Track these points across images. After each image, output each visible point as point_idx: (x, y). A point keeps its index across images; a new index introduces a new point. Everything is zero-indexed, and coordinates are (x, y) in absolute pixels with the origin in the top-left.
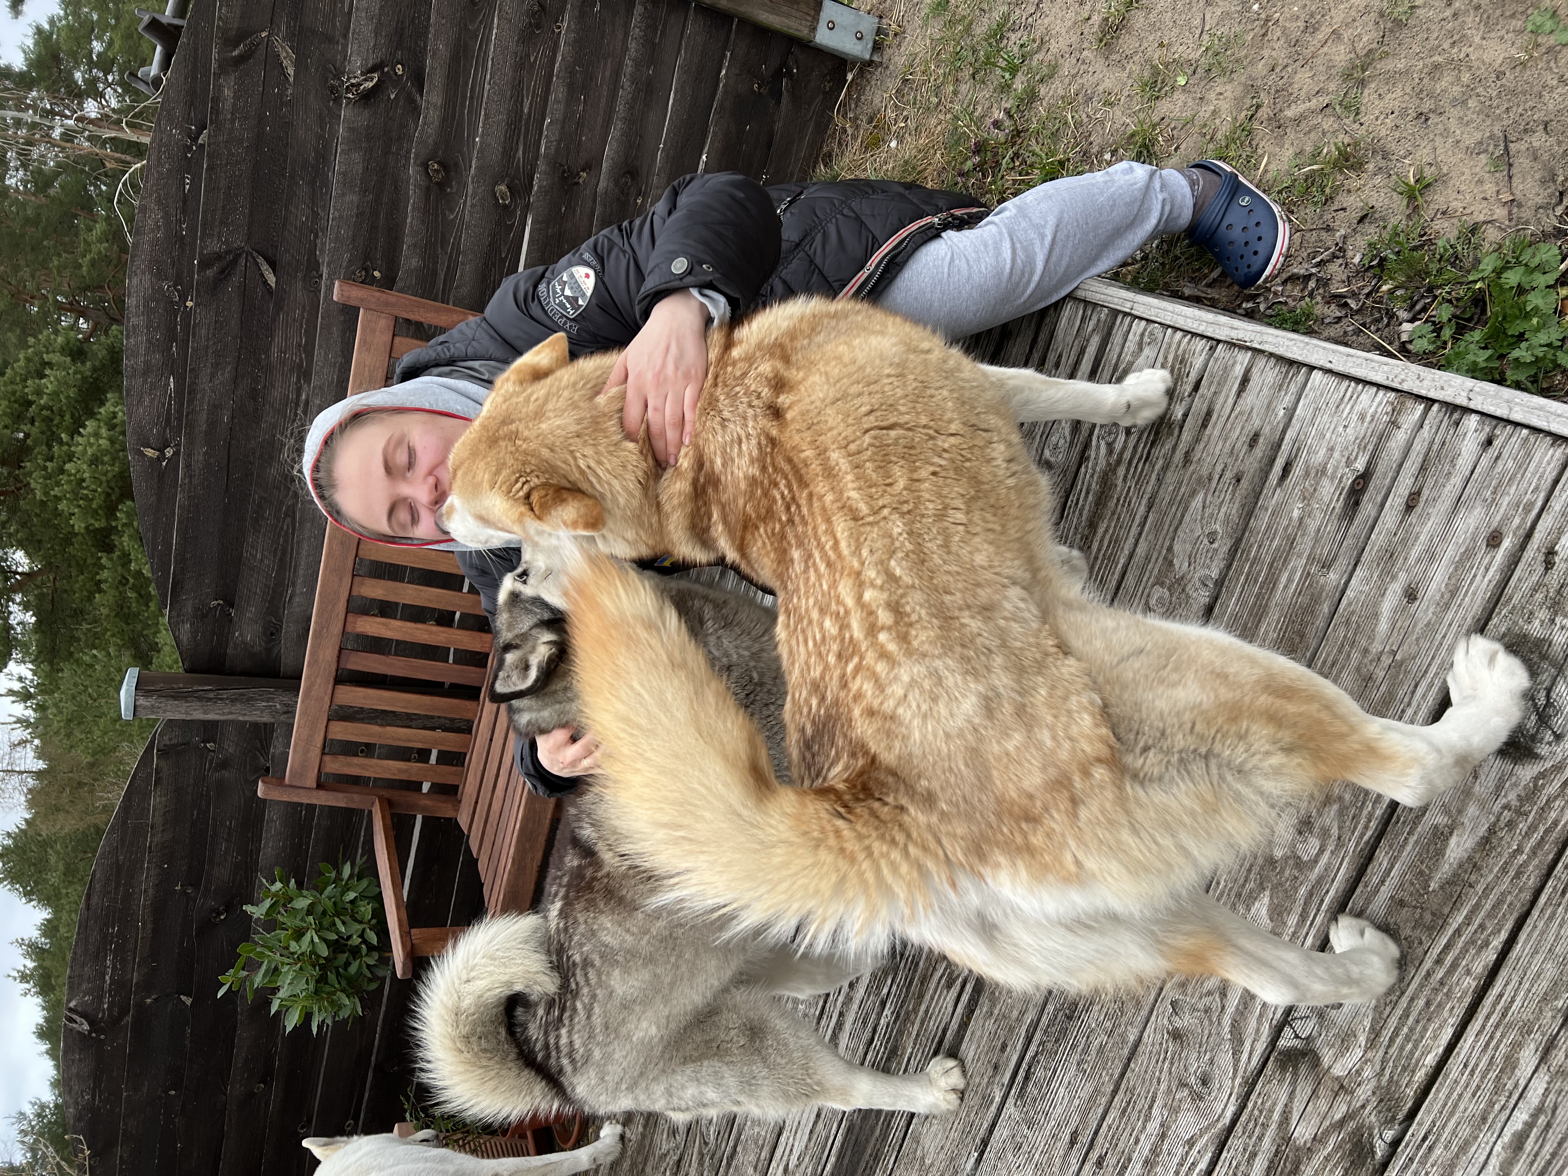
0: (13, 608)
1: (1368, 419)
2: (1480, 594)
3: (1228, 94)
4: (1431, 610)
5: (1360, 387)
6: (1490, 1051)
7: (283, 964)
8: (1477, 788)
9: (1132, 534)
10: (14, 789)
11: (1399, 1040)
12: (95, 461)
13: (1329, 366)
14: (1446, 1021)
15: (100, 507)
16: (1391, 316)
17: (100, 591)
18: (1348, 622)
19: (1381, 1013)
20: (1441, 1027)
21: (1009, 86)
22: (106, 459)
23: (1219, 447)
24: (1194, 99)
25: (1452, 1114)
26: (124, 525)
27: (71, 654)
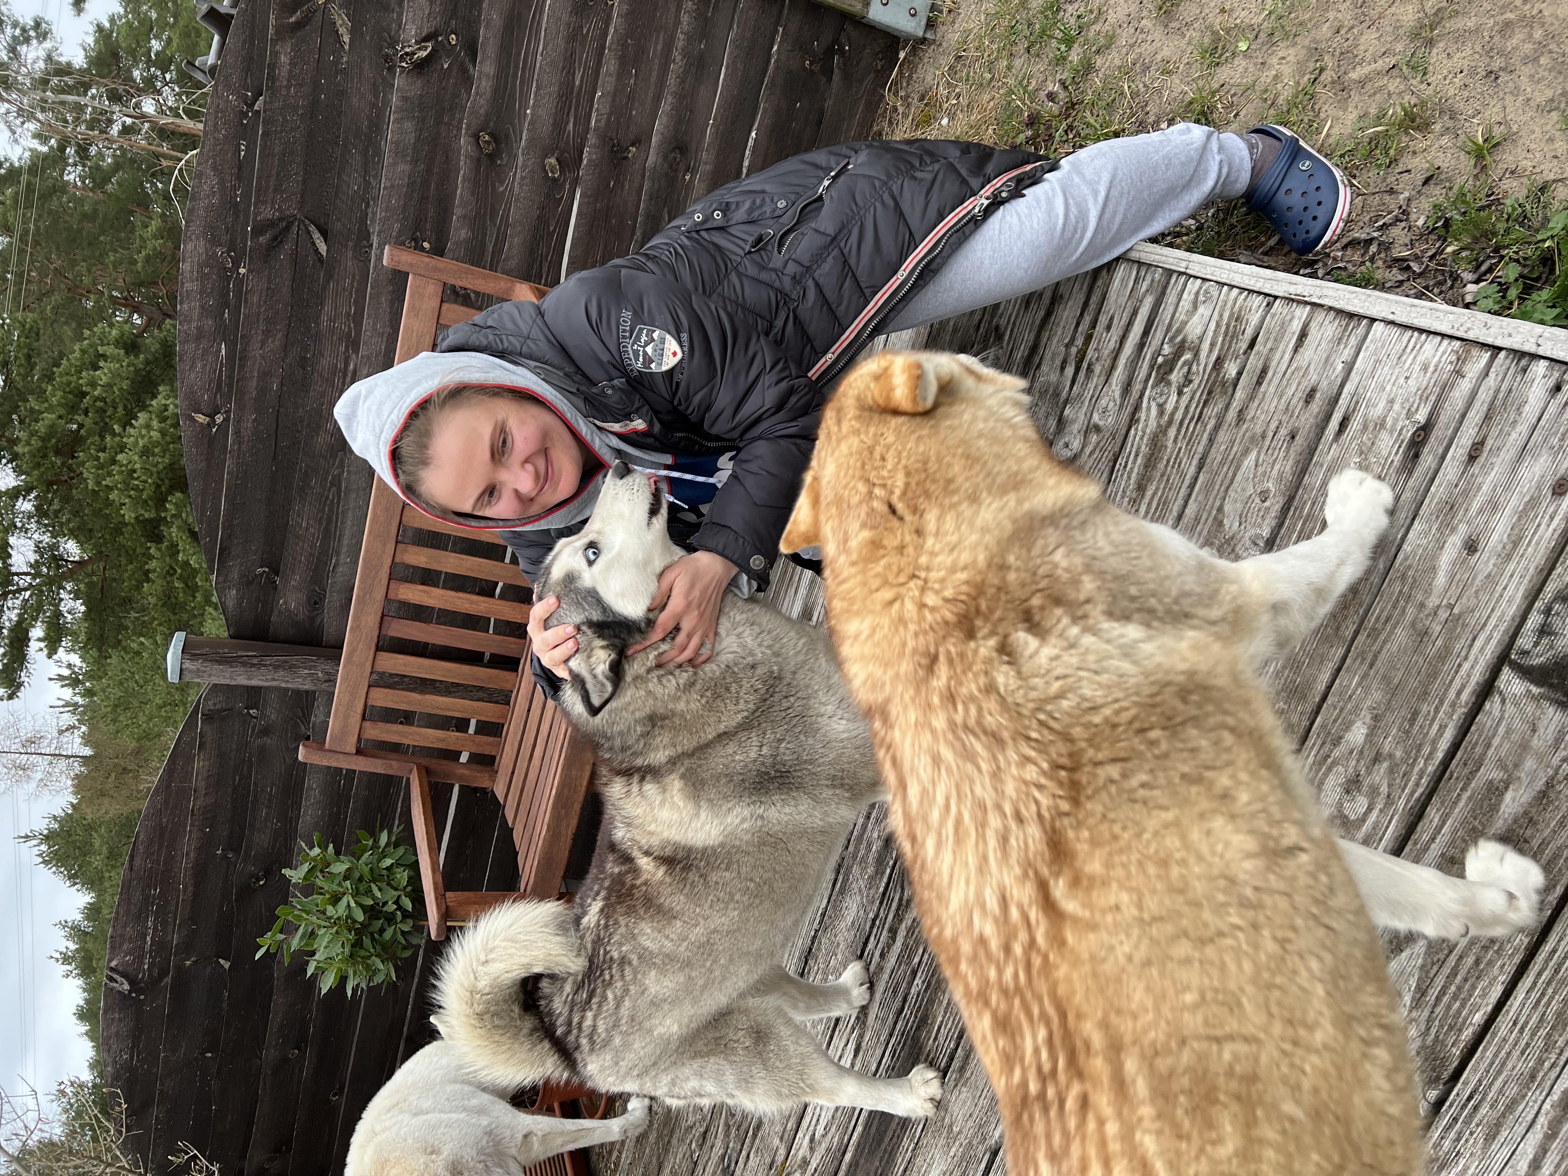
0: (63, 595)
1: (1431, 369)
2: (1543, 544)
3: (1291, 58)
4: (1492, 561)
5: (1424, 336)
6: (1541, 1008)
7: (319, 927)
8: (1535, 742)
9: (1181, 495)
10: (62, 772)
11: (1446, 999)
12: (146, 452)
13: (1391, 317)
14: (1495, 978)
15: (150, 498)
16: (1455, 278)
17: (148, 580)
18: (1404, 577)
19: (1428, 972)
20: (1491, 984)
21: (1065, 59)
22: (157, 450)
23: (1274, 404)
24: (1255, 64)
25: (1499, 1072)
26: (173, 516)
27: (119, 641)
